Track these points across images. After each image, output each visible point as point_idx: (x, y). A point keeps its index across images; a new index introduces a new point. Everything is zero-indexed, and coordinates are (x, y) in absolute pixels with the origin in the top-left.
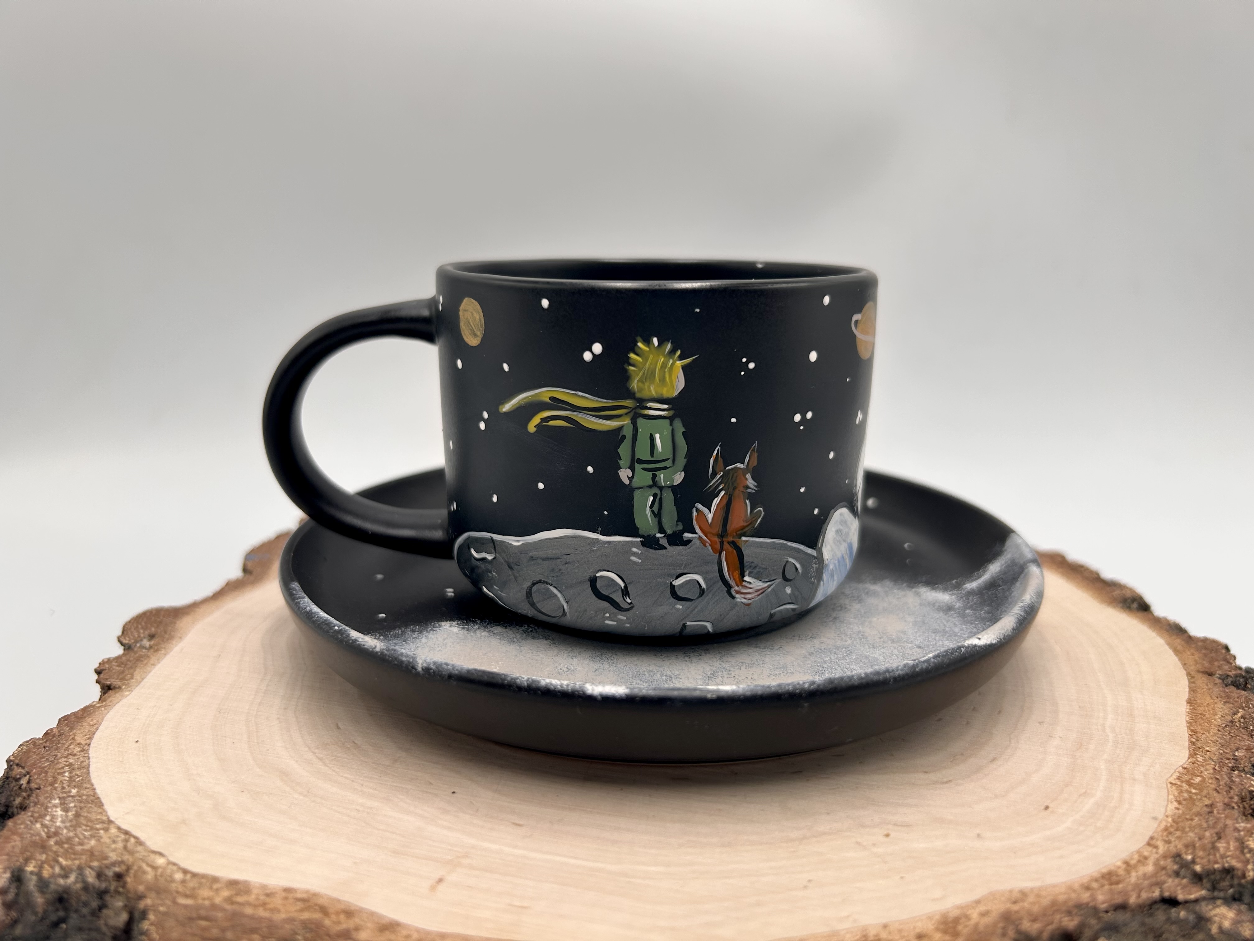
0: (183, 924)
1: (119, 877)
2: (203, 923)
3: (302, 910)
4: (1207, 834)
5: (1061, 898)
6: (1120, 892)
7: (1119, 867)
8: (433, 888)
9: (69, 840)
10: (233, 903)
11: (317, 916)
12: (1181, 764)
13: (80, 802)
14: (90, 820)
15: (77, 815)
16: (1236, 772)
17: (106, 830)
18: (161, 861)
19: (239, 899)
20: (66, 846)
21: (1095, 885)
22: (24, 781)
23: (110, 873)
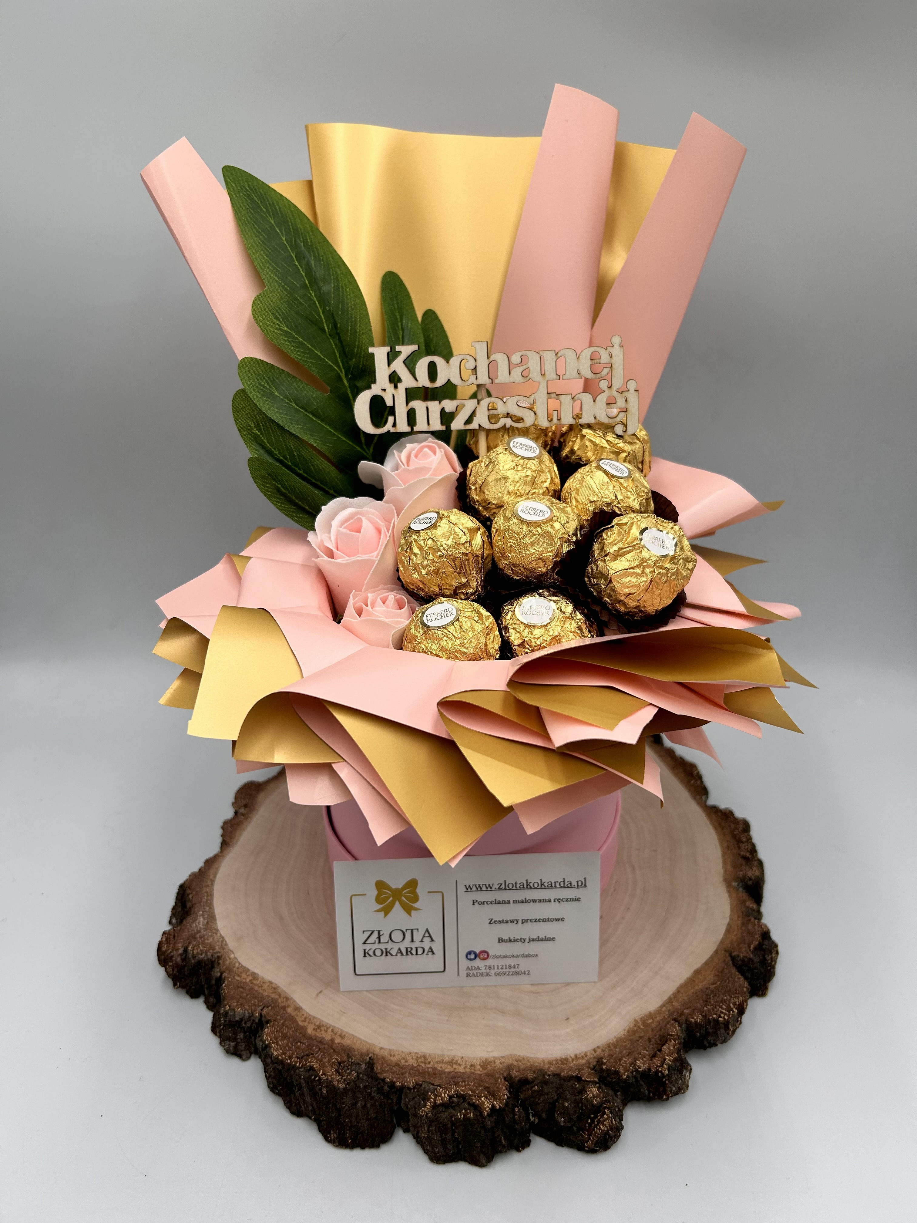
0: (235, 988)
1: (219, 957)
2: (241, 990)
3: (272, 993)
4: (625, 1052)
5: (537, 1064)
6: (562, 1069)
7: (571, 1057)
8: (317, 995)
9: (204, 935)
10: (252, 983)
11: (277, 997)
12: (649, 1010)
13: (209, 915)
14: (211, 928)
15: (207, 923)
16: (673, 1022)
17: (216, 934)
18: (232, 956)
19: (254, 982)
20: (202, 939)
21: (554, 1062)
22: (190, 896)
23: (216, 956)
